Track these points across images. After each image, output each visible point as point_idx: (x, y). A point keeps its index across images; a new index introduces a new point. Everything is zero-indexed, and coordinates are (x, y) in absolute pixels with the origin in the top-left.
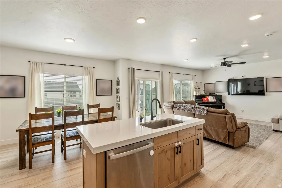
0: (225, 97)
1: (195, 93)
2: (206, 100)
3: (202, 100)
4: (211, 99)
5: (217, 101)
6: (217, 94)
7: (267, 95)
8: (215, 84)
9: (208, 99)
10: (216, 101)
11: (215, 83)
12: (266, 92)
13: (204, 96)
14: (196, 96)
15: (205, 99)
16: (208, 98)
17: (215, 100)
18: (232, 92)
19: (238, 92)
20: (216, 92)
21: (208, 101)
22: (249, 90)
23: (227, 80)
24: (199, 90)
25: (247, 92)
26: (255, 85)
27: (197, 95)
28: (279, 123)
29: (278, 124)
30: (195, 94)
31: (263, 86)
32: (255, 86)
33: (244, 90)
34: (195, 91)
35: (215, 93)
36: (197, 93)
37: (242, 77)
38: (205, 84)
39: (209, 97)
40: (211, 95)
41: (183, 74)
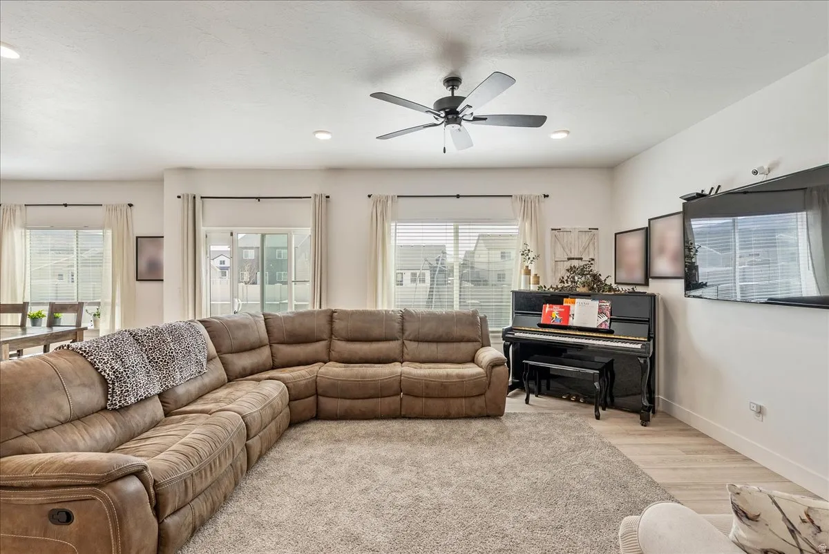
1: (523, 278)
2: (555, 314)
3: (540, 316)
4: (586, 313)
5: (615, 326)
8: (647, 232)
9: (566, 314)
10: (606, 326)
11: (648, 225)
13: (556, 299)
14: (517, 295)
15: (556, 311)
16: (568, 309)
17: (606, 318)
21: (563, 324)
27: (533, 288)
30: (523, 287)
34: (523, 271)
36: (532, 279)
37: (755, 173)
39: (577, 300)
41: (458, 196)
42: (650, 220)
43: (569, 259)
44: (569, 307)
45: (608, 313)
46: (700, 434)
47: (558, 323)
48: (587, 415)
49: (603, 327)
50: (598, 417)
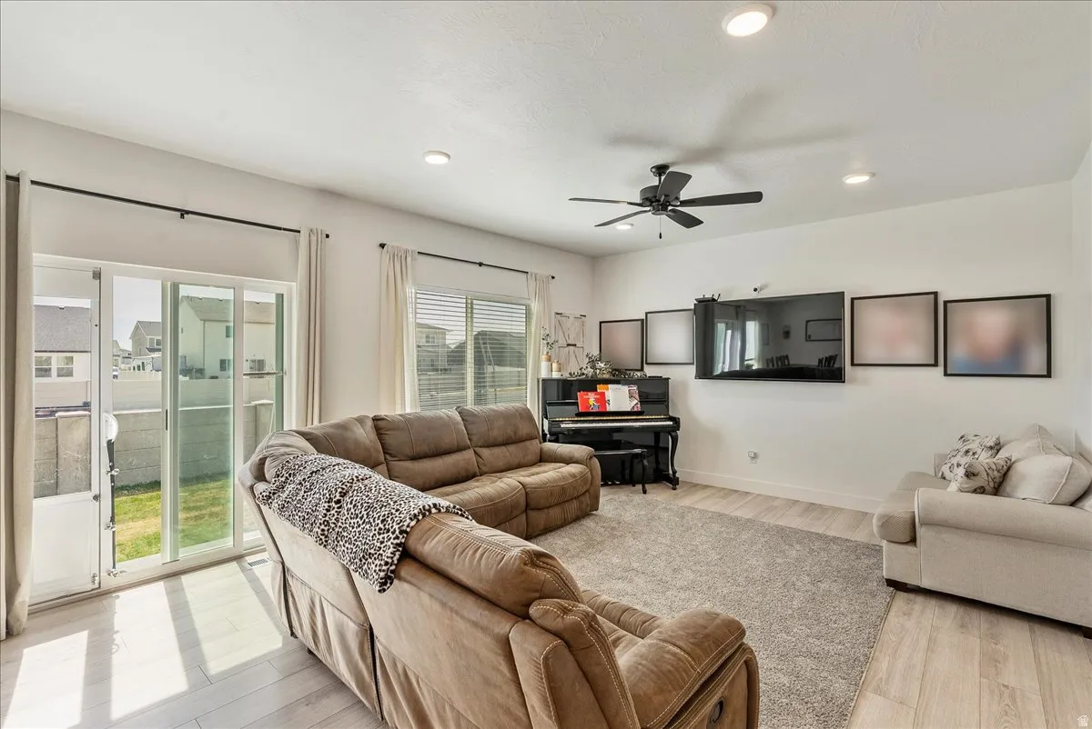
0: (684, 385)
1: (544, 365)
2: (592, 401)
3: (576, 404)
4: (620, 398)
5: (649, 407)
6: (650, 371)
7: (853, 381)
8: (644, 323)
9: (602, 399)
10: (638, 408)
11: (644, 318)
12: (853, 364)
13: (590, 384)
15: (592, 398)
16: (603, 394)
17: (636, 402)
18: (724, 363)
19: (746, 363)
20: (647, 363)
21: (600, 410)
22: (787, 357)
23: (693, 307)
24: (571, 353)
25: (780, 364)
26: (808, 338)
27: (555, 375)
28: (913, 541)
29: (910, 548)
30: (544, 374)
31: (840, 340)
32: (807, 340)
33: (770, 357)
34: (544, 357)
35: (642, 369)
36: (555, 366)
37: (755, 290)
38: (601, 323)
39: (610, 386)
40: (619, 376)
41: (481, 264)
42: (647, 314)
43: (568, 345)
44: (604, 393)
45: (637, 396)
46: (706, 487)
47: (596, 410)
48: (636, 492)
49: (636, 409)
50: (645, 492)
